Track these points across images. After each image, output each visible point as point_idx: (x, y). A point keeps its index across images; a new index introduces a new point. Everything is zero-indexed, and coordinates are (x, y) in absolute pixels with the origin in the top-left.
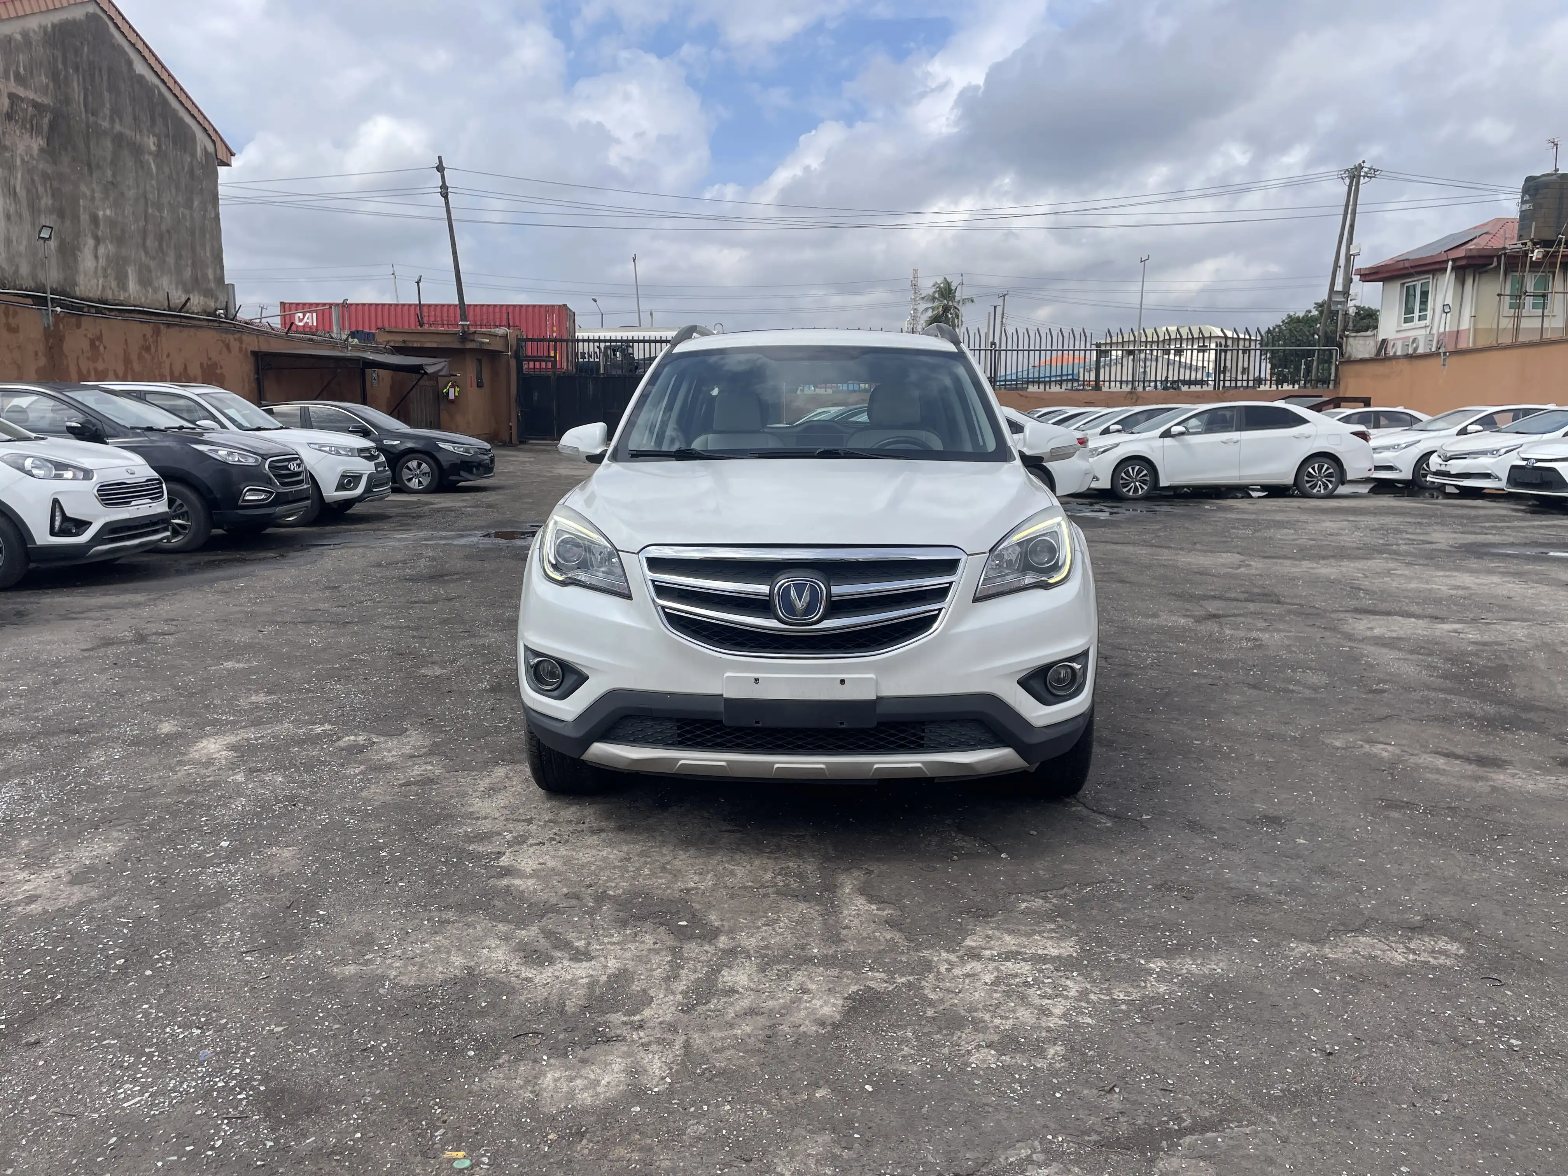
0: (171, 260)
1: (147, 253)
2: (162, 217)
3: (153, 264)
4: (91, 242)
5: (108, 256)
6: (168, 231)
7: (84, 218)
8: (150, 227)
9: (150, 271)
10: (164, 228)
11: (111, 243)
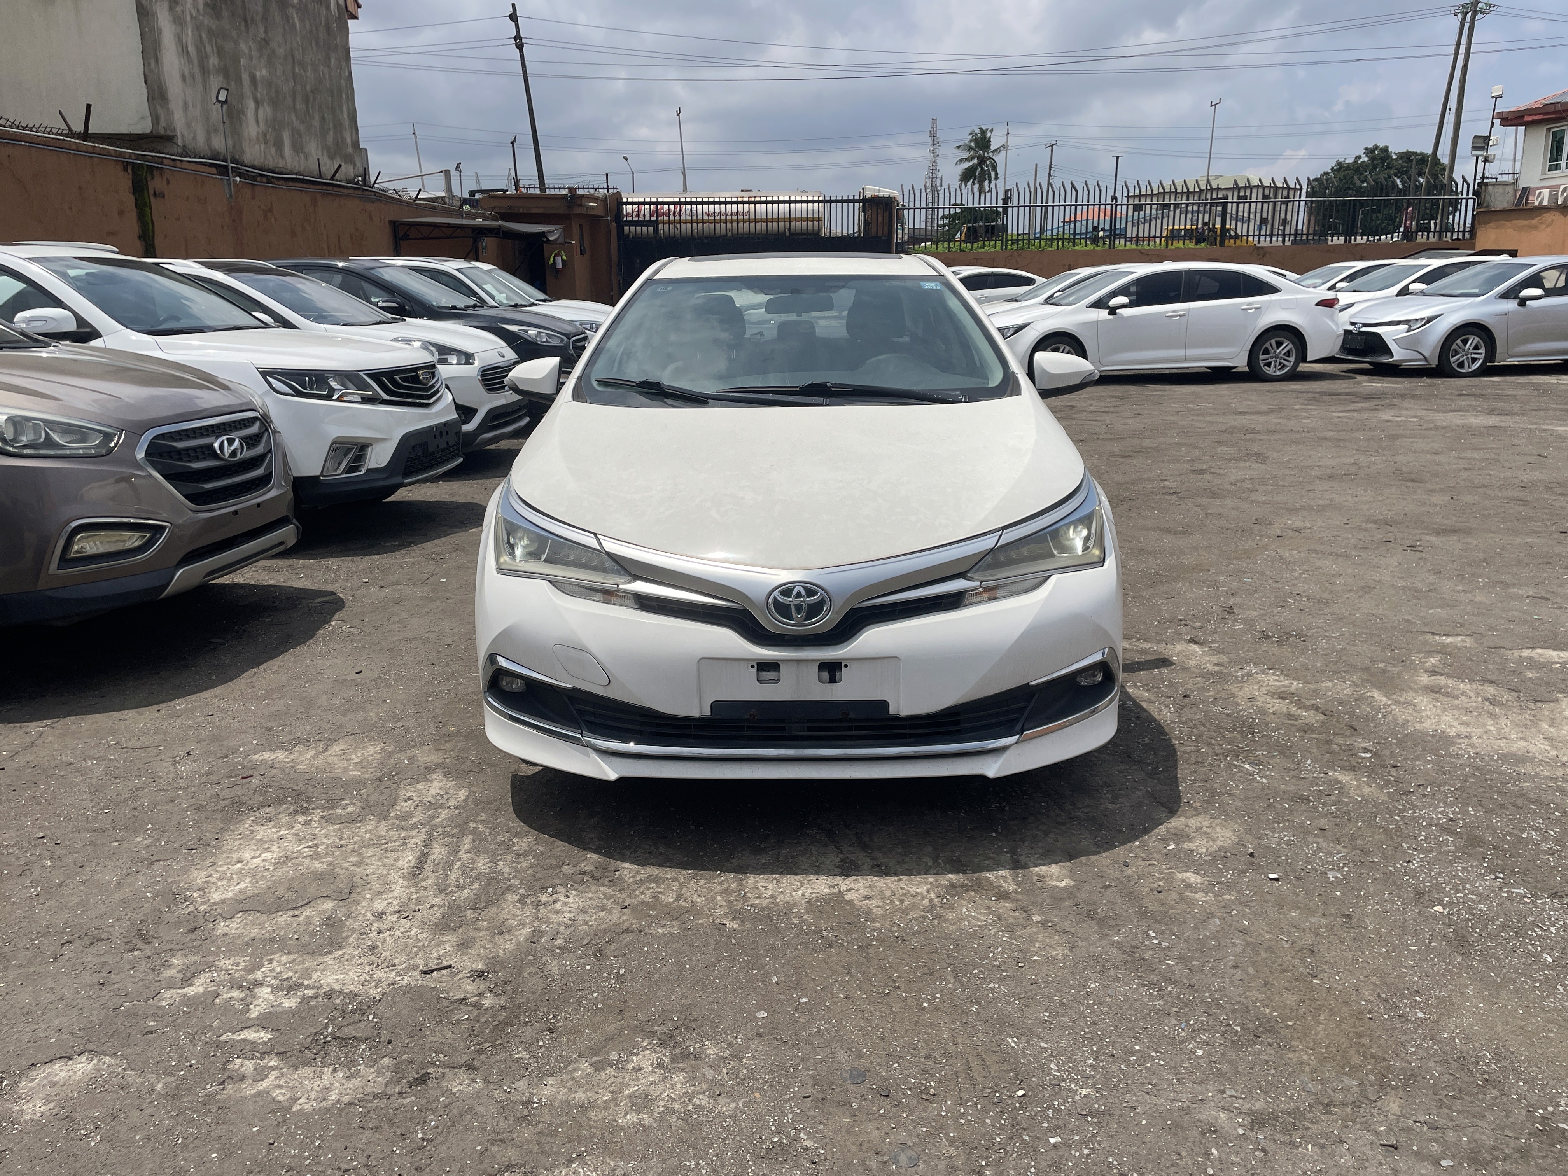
0: (316, 123)
1: (297, 116)
2: (307, 76)
3: (302, 128)
4: (251, 104)
5: (267, 120)
6: (312, 91)
7: (246, 78)
8: (298, 88)
9: (301, 136)
10: (308, 88)
11: (269, 105)
